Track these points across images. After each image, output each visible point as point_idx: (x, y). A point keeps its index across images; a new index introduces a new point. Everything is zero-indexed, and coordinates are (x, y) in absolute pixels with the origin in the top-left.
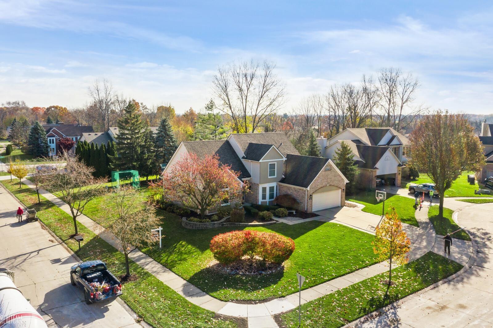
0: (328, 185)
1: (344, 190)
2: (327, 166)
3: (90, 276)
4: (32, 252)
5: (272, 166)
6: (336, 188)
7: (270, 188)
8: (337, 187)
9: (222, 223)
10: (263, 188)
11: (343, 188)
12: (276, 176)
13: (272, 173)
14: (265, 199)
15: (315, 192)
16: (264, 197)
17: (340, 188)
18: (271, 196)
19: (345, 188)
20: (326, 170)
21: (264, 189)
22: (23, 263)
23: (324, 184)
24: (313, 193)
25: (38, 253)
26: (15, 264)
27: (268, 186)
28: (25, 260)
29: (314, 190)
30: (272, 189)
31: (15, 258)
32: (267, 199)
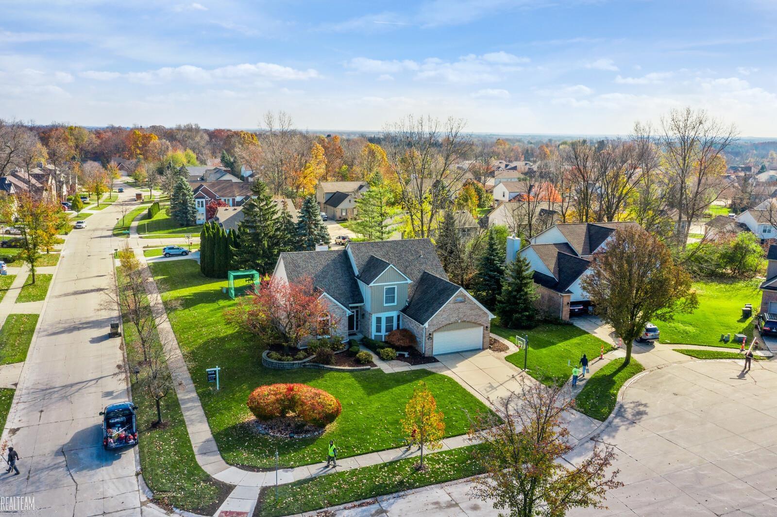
0: (459, 321)
1: (487, 327)
2: (458, 296)
3: (113, 421)
4: (91, 380)
5: (391, 291)
6: (474, 325)
7: (387, 318)
8: (475, 323)
9: (304, 363)
10: (377, 318)
11: (486, 325)
12: (395, 304)
13: (390, 299)
14: (380, 332)
15: (438, 330)
16: (379, 329)
17: (481, 325)
18: (389, 329)
19: (489, 325)
20: (455, 302)
21: (379, 320)
22: (76, 394)
23: (453, 320)
24: (435, 331)
25: (97, 381)
26: (68, 394)
27: (384, 315)
28: (80, 389)
29: (436, 328)
30: (389, 320)
31: (72, 385)
32: (383, 333)
